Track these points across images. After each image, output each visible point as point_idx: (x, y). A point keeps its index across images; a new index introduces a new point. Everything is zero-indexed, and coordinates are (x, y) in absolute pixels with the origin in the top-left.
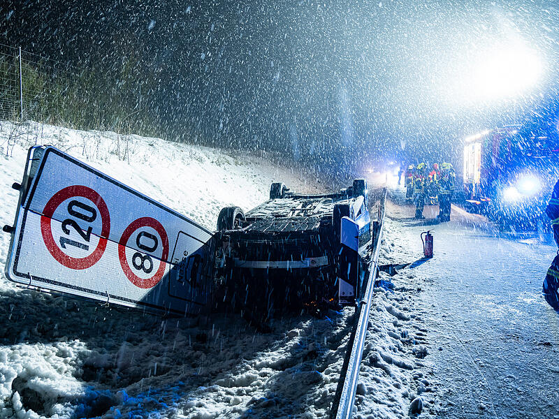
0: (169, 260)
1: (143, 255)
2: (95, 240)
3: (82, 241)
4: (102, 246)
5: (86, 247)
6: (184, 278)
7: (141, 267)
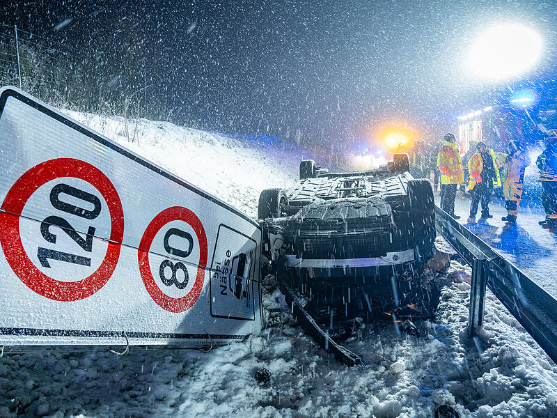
0: (208, 265)
1: (175, 263)
2: (100, 248)
3: (78, 251)
4: (112, 257)
5: (86, 262)
6: (228, 287)
7: (173, 281)
